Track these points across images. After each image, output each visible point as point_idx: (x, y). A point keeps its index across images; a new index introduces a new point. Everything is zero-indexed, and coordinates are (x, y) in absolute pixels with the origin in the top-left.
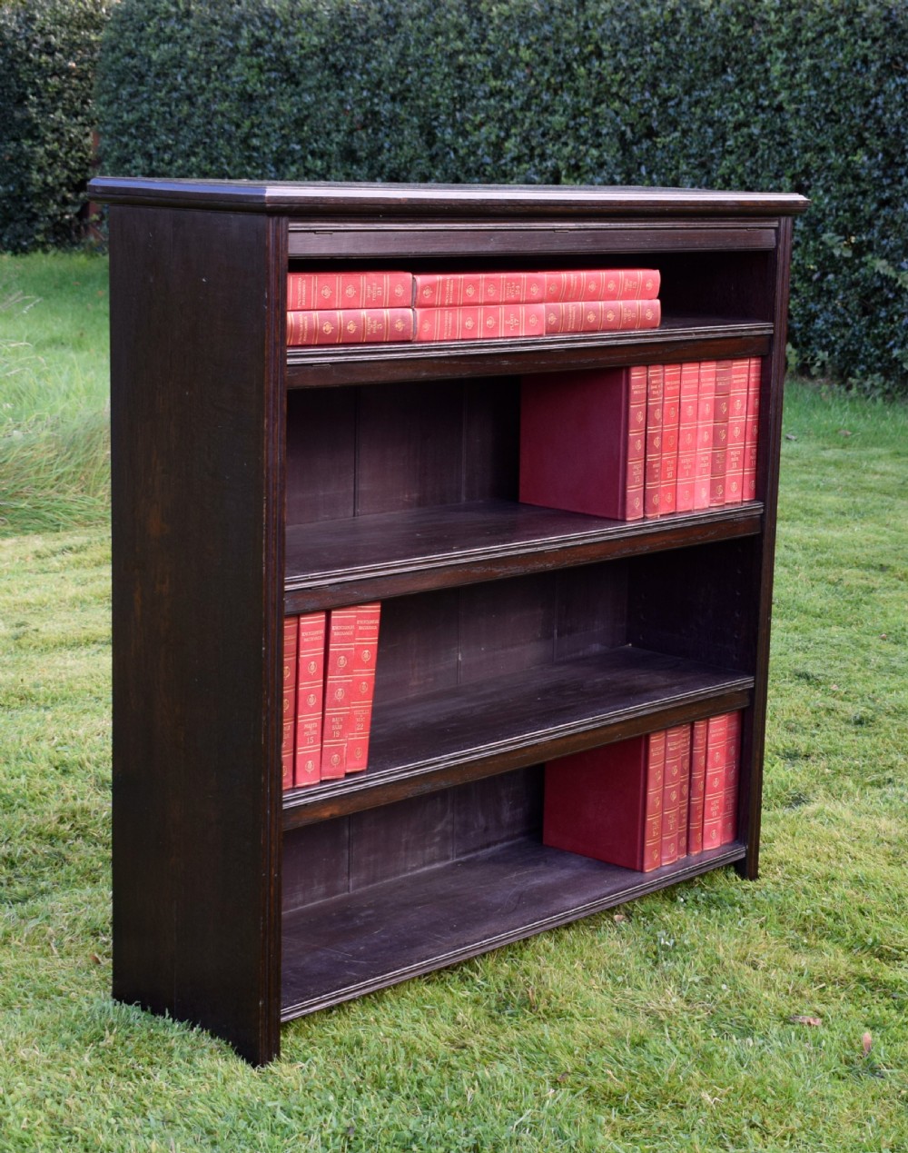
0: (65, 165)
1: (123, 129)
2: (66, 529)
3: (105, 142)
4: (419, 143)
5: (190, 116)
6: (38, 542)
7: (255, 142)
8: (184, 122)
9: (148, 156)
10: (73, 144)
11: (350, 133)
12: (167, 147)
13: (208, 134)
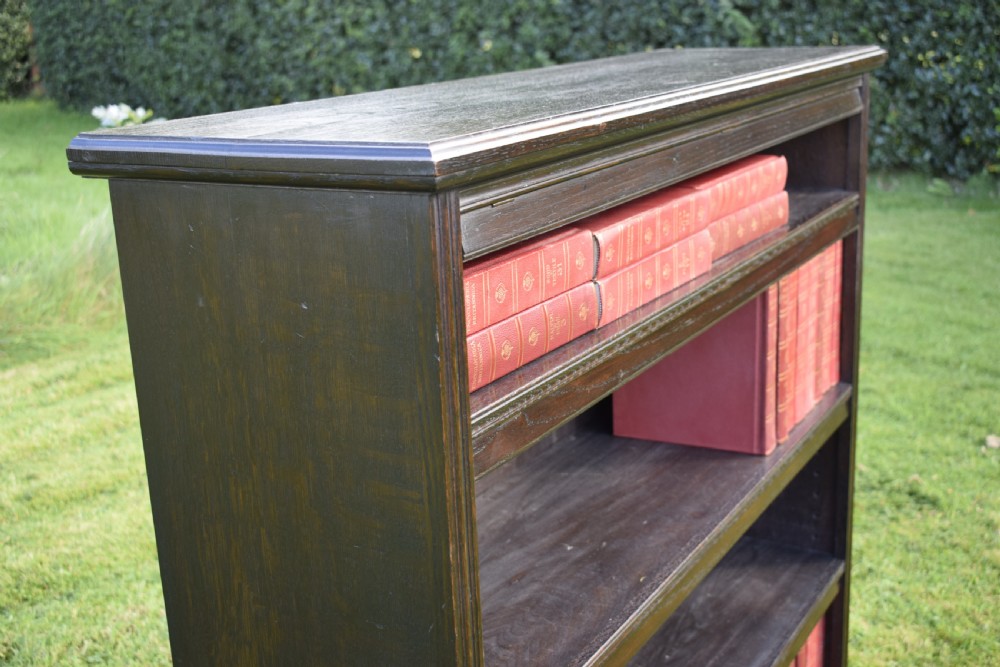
0: (13, 47)
1: (48, 21)
2: (56, 354)
3: (37, 30)
4: (247, 14)
5: (91, 10)
6: (34, 372)
7: (137, 22)
8: (88, 13)
9: (67, 37)
10: (16, 34)
11: (200, 11)
12: (78, 31)
13: (104, 19)
